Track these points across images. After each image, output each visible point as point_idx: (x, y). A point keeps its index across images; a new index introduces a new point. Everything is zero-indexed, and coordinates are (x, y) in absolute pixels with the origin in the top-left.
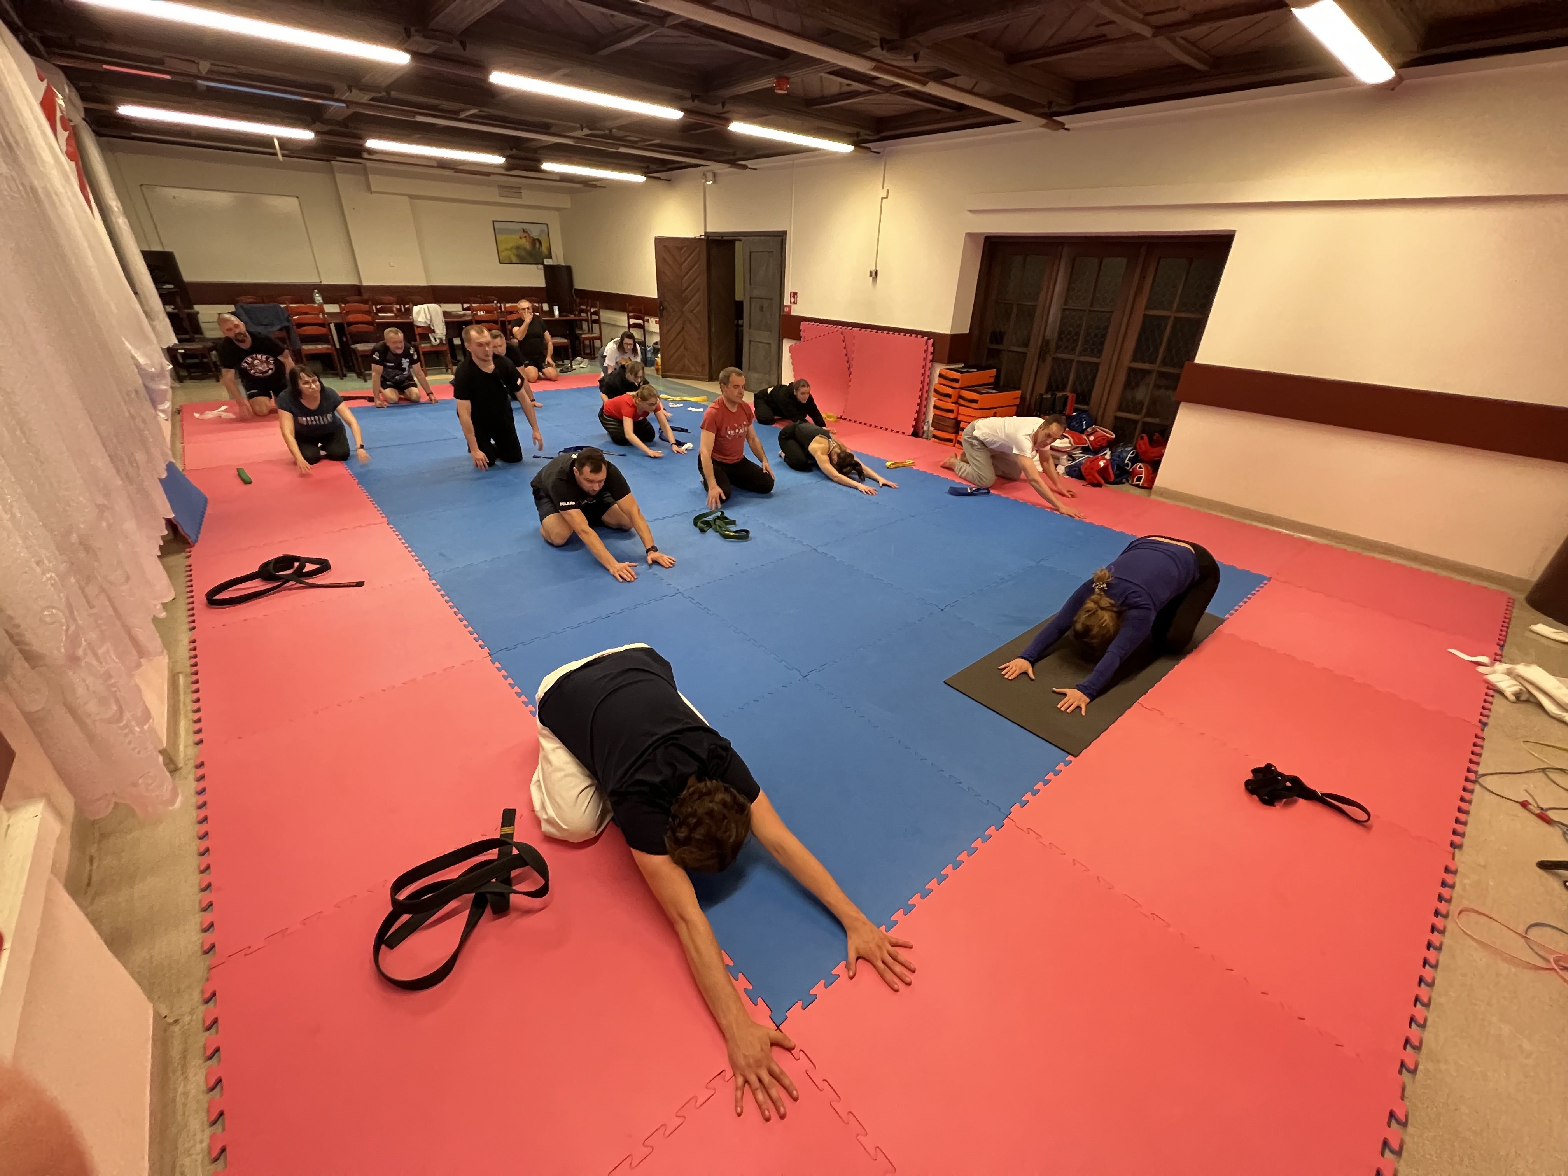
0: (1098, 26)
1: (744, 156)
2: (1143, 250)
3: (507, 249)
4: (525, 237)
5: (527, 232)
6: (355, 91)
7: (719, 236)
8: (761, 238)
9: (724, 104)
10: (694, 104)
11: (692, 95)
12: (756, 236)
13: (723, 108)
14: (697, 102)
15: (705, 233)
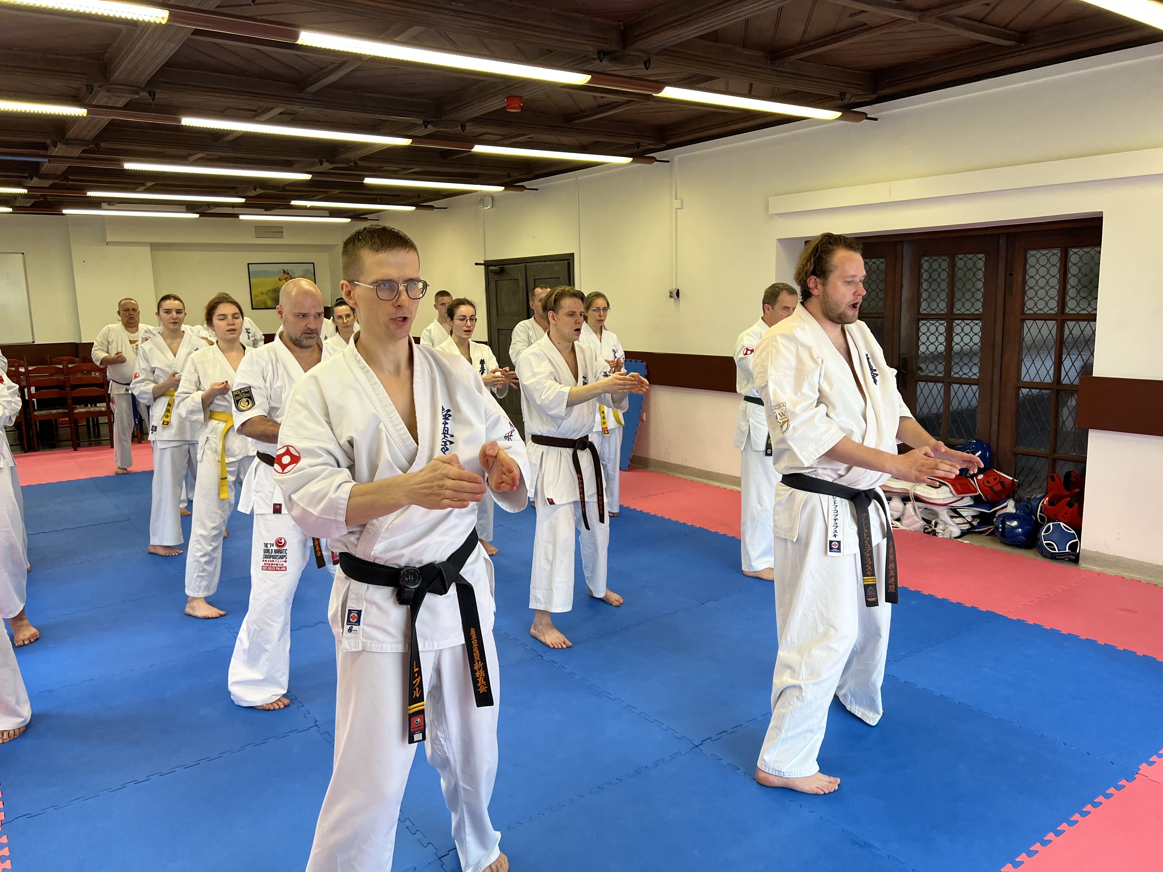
0: (851, 15)
1: (522, 177)
2: (1002, 241)
3: (262, 294)
4: (286, 278)
5: (288, 274)
6: (59, 146)
7: (500, 265)
8: (546, 263)
9: (463, 127)
10: (431, 129)
11: (424, 122)
12: (540, 262)
13: (463, 131)
14: (432, 128)
15: (485, 261)
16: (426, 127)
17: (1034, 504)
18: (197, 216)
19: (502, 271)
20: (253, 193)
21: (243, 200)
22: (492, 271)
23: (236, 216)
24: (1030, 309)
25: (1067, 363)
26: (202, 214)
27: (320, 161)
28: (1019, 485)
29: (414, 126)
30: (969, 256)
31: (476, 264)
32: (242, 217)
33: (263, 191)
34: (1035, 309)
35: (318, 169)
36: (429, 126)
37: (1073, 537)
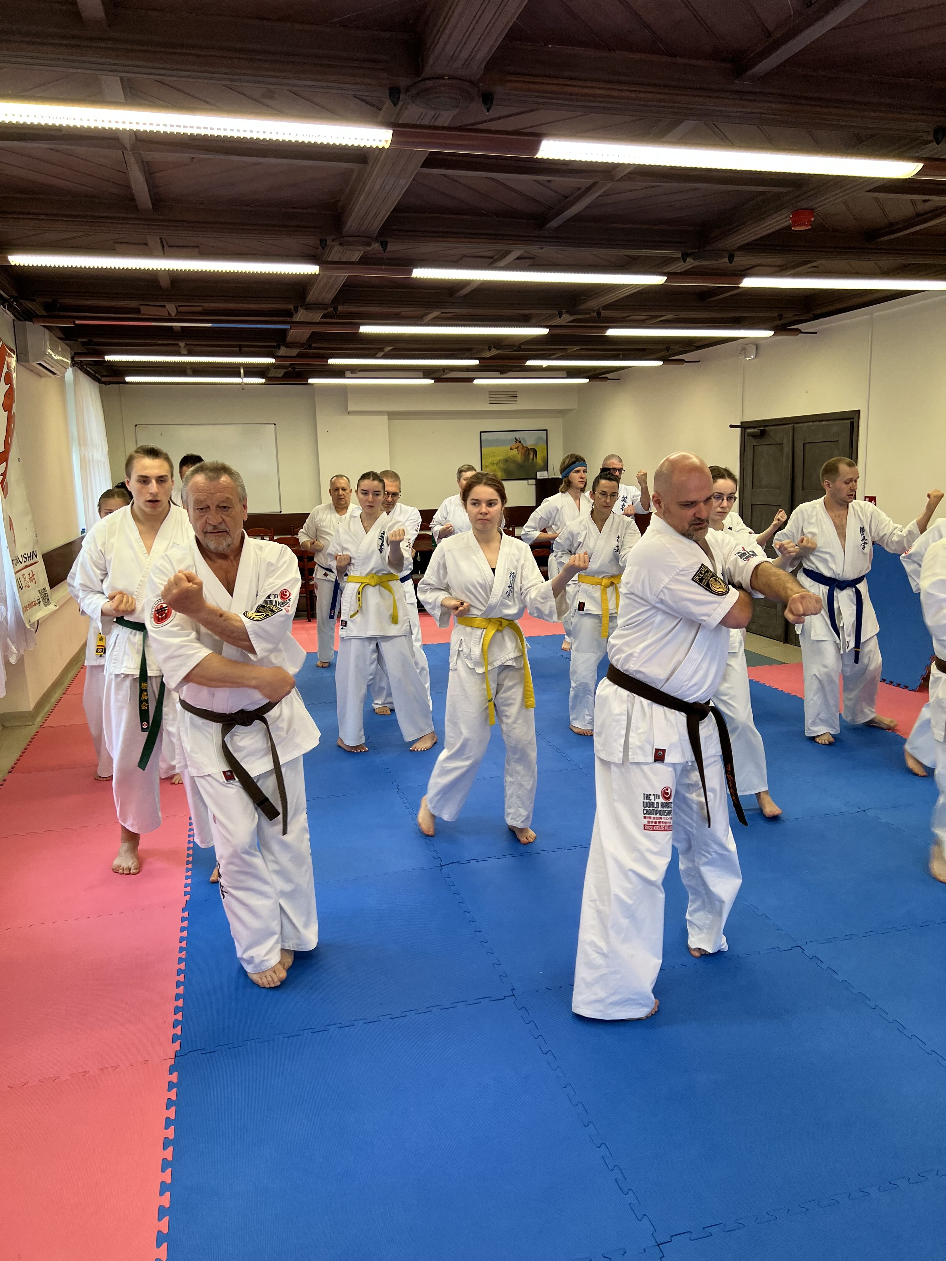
1: (797, 318)
3: (493, 464)
4: (517, 448)
5: (520, 442)
6: (301, 310)
7: (761, 426)
8: (820, 423)
9: (731, 258)
10: (691, 263)
11: (683, 255)
12: (813, 422)
13: (731, 263)
14: (692, 261)
15: (741, 423)
16: (685, 261)
18: (432, 381)
19: (763, 434)
20: (488, 354)
21: (476, 362)
22: (750, 435)
23: (471, 380)
26: (437, 380)
27: (559, 312)
29: (670, 260)
31: (731, 426)
32: (476, 382)
33: (499, 352)
35: (557, 322)
36: (688, 260)
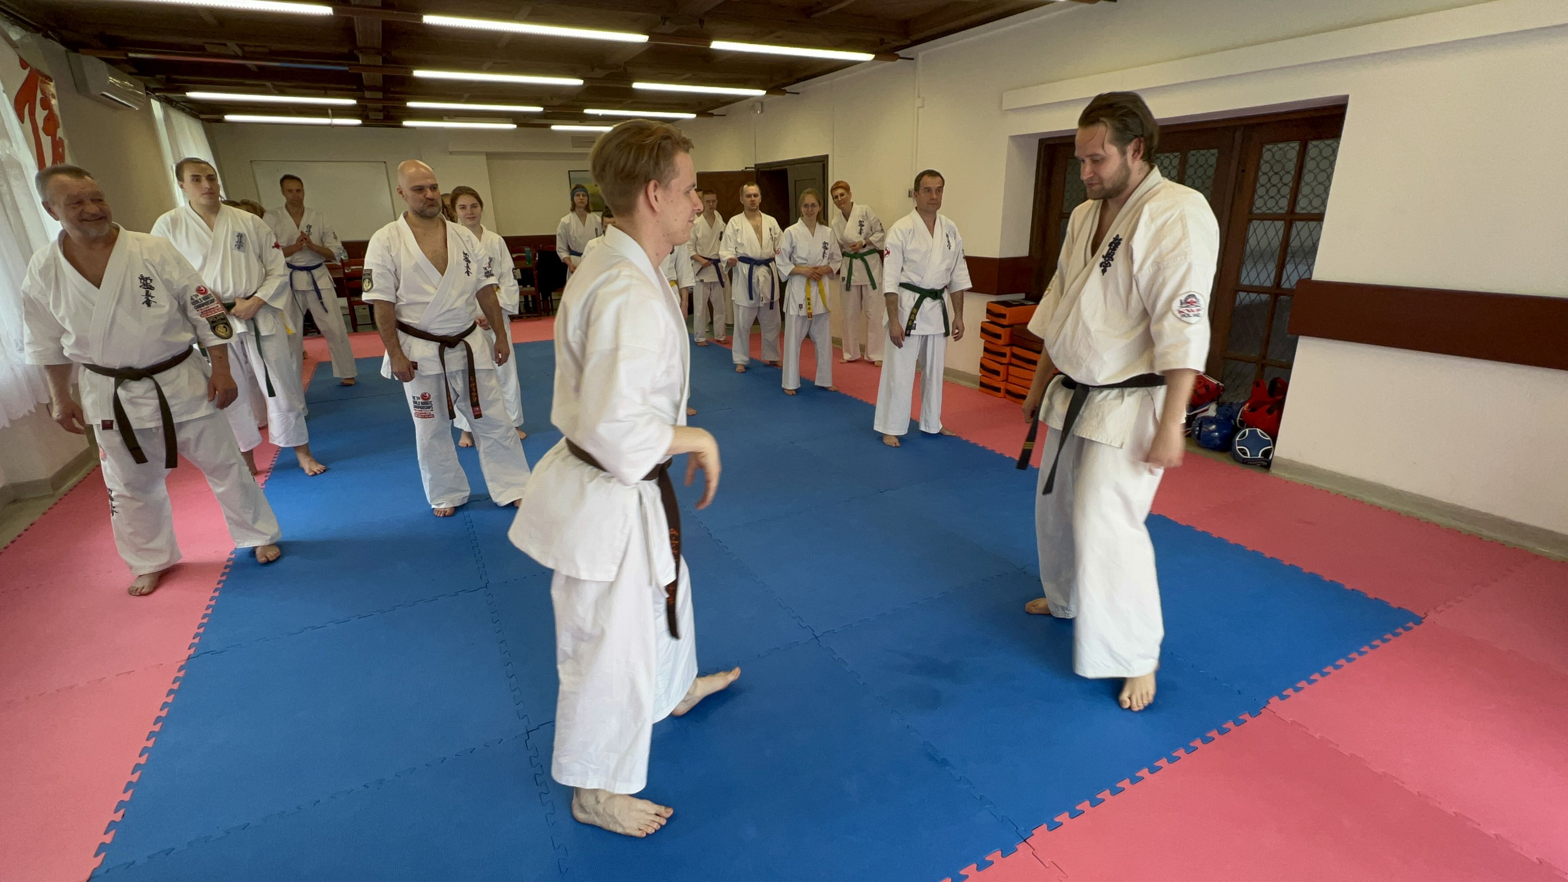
1: (783, 81)
2: (1238, 136)
7: (767, 168)
9: (701, 22)
10: (670, 26)
11: (658, 18)
12: (800, 164)
13: (702, 28)
15: (755, 165)
16: (664, 23)
17: (1235, 408)
18: (515, 126)
20: (554, 103)
21: (541, 109)
23: (549, 126)
24: (1258, 208)
25: (1289, 268)
26: (518, 125)
27: (591, 66)
28: (1224, 390)
30: (1202, 152)
32: (552, 127)
33: (562, 101)
34: (1264, 209)
36: (667, 23)
37: (1267, 443)
